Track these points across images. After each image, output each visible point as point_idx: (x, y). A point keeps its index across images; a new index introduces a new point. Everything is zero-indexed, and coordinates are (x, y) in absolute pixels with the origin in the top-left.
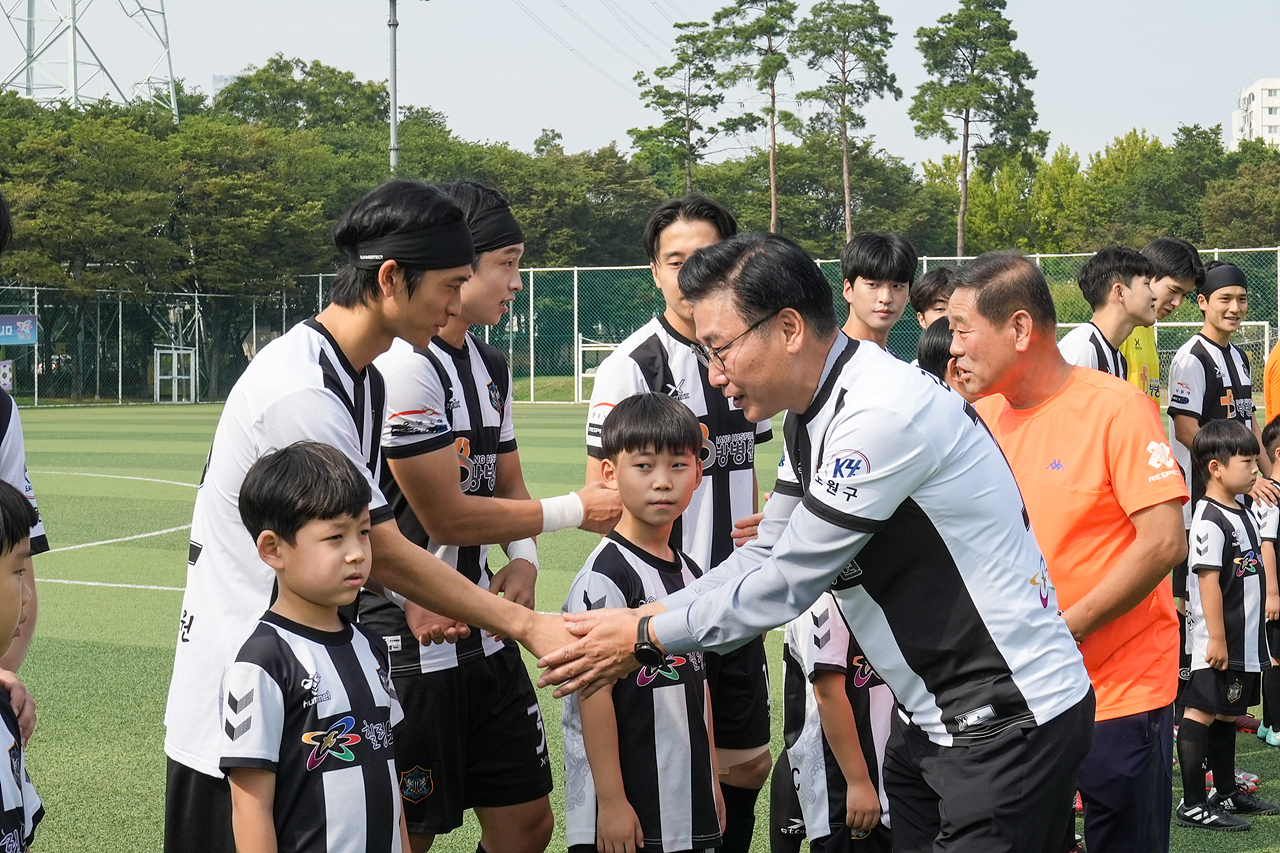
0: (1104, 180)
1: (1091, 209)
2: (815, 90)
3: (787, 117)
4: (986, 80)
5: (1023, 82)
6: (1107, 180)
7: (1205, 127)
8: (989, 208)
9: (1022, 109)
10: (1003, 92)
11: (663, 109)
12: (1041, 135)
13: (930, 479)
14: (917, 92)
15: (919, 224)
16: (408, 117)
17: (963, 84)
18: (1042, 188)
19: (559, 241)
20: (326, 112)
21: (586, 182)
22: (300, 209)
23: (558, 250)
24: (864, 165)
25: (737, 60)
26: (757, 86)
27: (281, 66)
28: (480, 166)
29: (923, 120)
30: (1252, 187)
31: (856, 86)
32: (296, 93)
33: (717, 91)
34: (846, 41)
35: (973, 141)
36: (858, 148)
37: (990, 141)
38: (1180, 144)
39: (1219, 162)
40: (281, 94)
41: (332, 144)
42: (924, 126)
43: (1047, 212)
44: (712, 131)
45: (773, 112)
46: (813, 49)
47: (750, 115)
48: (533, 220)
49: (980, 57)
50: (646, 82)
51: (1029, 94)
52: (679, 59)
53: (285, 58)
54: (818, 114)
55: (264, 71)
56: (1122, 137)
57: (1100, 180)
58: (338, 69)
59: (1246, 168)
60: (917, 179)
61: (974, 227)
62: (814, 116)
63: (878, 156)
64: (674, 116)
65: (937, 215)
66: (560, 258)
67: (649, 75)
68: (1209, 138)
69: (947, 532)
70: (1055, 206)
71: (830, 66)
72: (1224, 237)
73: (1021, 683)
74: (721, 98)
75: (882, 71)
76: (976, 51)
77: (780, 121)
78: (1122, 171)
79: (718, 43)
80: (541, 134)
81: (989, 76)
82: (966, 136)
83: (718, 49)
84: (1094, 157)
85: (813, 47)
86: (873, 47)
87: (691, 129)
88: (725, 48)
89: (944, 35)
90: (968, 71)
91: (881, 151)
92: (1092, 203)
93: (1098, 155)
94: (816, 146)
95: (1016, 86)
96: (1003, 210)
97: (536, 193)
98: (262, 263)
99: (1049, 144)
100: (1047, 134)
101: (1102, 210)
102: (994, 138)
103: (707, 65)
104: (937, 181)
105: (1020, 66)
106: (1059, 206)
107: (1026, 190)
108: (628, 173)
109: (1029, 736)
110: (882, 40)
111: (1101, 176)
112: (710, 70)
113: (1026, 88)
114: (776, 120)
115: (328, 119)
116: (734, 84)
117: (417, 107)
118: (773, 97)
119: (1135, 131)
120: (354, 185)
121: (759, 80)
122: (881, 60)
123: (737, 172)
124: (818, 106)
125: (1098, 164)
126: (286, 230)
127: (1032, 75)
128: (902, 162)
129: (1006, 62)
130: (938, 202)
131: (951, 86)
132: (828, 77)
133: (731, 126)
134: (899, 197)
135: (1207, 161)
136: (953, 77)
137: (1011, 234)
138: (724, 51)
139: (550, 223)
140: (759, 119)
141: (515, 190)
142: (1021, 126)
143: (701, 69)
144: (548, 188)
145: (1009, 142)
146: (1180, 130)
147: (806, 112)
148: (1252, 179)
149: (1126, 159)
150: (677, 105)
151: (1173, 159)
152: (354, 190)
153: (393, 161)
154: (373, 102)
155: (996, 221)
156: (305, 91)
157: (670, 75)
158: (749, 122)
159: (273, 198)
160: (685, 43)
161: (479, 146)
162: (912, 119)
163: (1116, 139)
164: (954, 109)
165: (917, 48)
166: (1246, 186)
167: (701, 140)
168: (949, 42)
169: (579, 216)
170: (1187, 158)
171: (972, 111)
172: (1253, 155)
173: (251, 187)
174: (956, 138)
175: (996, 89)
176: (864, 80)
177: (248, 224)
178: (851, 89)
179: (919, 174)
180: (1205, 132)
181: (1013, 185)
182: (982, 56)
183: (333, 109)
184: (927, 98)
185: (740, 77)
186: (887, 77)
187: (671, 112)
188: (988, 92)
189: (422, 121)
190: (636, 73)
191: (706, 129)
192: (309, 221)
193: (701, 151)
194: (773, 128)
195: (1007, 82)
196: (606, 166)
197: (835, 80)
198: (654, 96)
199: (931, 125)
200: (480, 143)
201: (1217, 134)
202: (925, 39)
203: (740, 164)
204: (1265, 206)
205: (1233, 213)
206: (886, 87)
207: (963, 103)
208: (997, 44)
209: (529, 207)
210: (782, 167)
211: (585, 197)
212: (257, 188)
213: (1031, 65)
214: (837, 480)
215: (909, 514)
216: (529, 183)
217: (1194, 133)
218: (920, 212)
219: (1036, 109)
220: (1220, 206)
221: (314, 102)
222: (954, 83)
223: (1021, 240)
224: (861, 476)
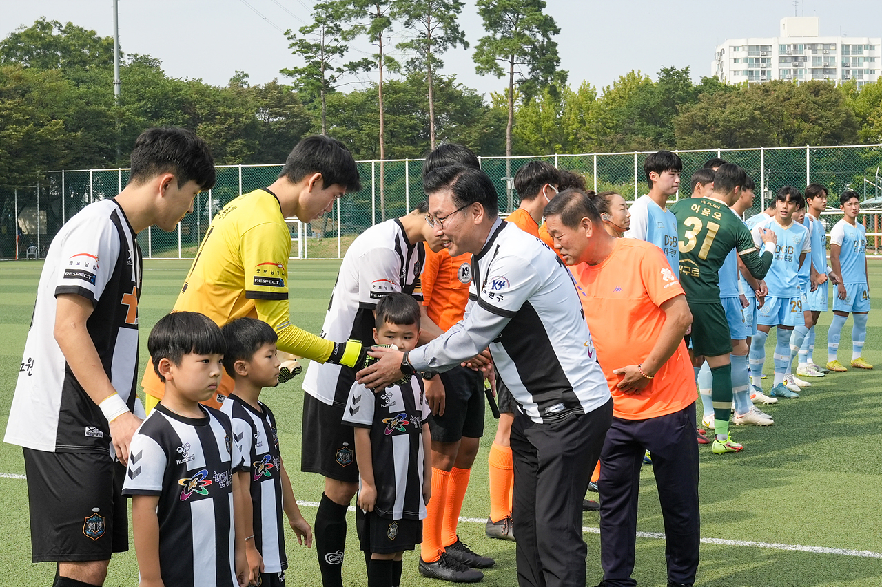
0: (612, 105)
1: (604, 124)
2: (409, 42)
3: (390, 61)
4: (525, 35)
5: (551, 36)
6: (614, 105)
7: (678, 68)
8: (536, 123)
9: (549, 55)
10: (536, 43)
11: (305, 55)
12: (562, 73)
13: (537, 292)
14: (478, 44)
15: (486, 135)
16: (134, 62)
17: (509, 38)
18: (571, 110)
19: (235, 148)
20: (75, 57)
21: (254, 107)
22: (47, 125)
23: (234, 154)
24: (446, 93)
25: (355, 21)
26: (369, 40)
27: (44, 26)
28: (180, 95)
29: (482, 62)
30: (707, 109)
31: (438, 40)
32: (53, 44)
33: (343, 43)
34: (430, 8)
35: (516, 77)
36: (444, 83)
37: (528, 77)
38: (662, 80)
39: (687, 92)
40: (42, 45)
41: (75, 79)
42: (483, 67)
43: (574, 126)
44: (340, 70)
45: (381, 58)
46: (407, 14)
47: (366, 60)
48: (217, 133)
49: (520, 19)
50: (293, 37)
51: (555, 45)
52: (316, 20)
53: (47, 20)
54: (412, 59)
55: (32, 29)
56: (625, 76)
57: (609, 104)
58: (85, 29)
59: (704, 96)
60: (486, 104)
61: (525, 137)
62: (409, 60)
63: (458, 89)
64: (312, 60)
65: (499, 128)
66: (236, 159)
67: (295, 31)
68: (681, 76)
69: (544, 319)
70: (580, 123)
71: (420, 26)
72: (688, 142)
73: (577, 393)
74: (346, 48)
75: (455, 29)
76: (518, 15)
77: (385, 63)
78: (624, 99)
79: (342, 10)
80: (234, 74)
81: (527, 32)
82: (512, 74)
83: (342, 13)
84: (605, 89)
85: (408, 13)
86: (448, 13)
87: (325, 69)
88: (347, 13)
89: (496, 4)
90: (513, 29)
91: (460, 85)
92: (604, 120)
93: (608, 88)
94: (415, 81)
95: (546, 40)
96: (545, 125)
97: (219, 114)
98: (20, 163)
99: (568, 79)
100: (567, 72)
101: (611, 125)
102: (531, 75)
103: (336, 25)
104: (501, 105)
105: (548, 25)
106: (583, 122)
107: (561, 112)
108: (286, 100)
109: (579, 418)
110: (454, 8)
111: (610, 102)
112: (338, 28)
113: (552, 41)
114: (383, 62)
115: (77, 63)
116: (353, 38)
117: (141, 54)
118: (381, 47)
119: (633, 71)
120: (88, 108)
121: (370, 35)
122: (453, 22)
123: (360, 100)
124: (412, 54)
125: (608, 94)
126: (37, 140)
127: (557, 32)
128: (476, 93)
129: (537, 23)
130: (499, 120)
131: (501, 39)
132: (418, 33)
133: (353, 67)
134: (473, 117)
135: (680, 92)
136: (503, 33)
137: (550, 142)
138: (346, 15)
139: (229, 135)
140: (373, 62)
141: (204, 112)
142: (549, 67)
143: (332, 28)
144: (227, 110)
145: (541, 78)
146: (662, 71)
147: (402, 57)
148: (707, 103)
149: (627, 90)
150: (315, 52)
151: (657, 90)
152: (86, 112)
153: (116, 92)
154: (106, 50)
155: (540, 133)
156: (60, 43)
157: (310, 32)
158: (366, 64)
159: (27, 117)
160: (320, 10)
161: (181, 82)
162: (475, 62)
163: (621, 77)
164: (502, 55)
165: (478, 13)
166: (703, 108)
167: (332, 77)
168: (499, 9)
169: (250, 130)
170: (666, 90)
171: (515, 56)
172: (711, 88)
173: (11, 109)
174: (504, 75)
175: (531, 41)
176: (443, 36)
177: (9, 135)
178: (435, 42)
179: (488, 101)
180: (678, 72)
181: (552, 108)
182: (522, 18)
183: (80, 56)
184: (485, 48)
185: (357, 33)
186: (459, 33)
187: (310, 57)
188: (525, 44)
189: (144, 64)
190: (286, 31)
191: (335, 70)
192: (54, 133)
193: (333, 84)
194: (381, 68)
195: (539, 37)
196: (270, 95)
197: (424, 35)
198: (299, 46)
199: (487, 66)
200: (182, 80)
201: (686, 73)
202: (483, 7)
203: (362, 94)
204: (716, 122)
205: (694, 126)
206: (458, 40)
207: (509, 51)
208: (532, 11)
209: (214, 124)
210: (391, 95)
211: (254, 116)
212: (16, 110)
213: (556, 25)
214: (494, 291)
215: (527, 308)
216: (214, 107)
217: (671, 72)
218: (486, 126)
219: (559, 55)
220: (686, 121)
221: (66, 50)
222: (503, 37)
223: (557, 146)
224: (505, 289)
